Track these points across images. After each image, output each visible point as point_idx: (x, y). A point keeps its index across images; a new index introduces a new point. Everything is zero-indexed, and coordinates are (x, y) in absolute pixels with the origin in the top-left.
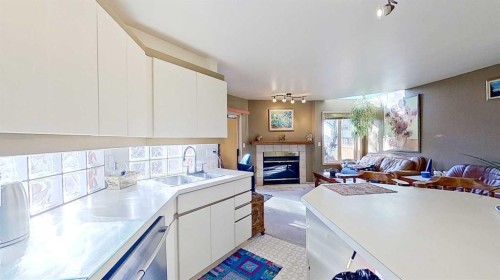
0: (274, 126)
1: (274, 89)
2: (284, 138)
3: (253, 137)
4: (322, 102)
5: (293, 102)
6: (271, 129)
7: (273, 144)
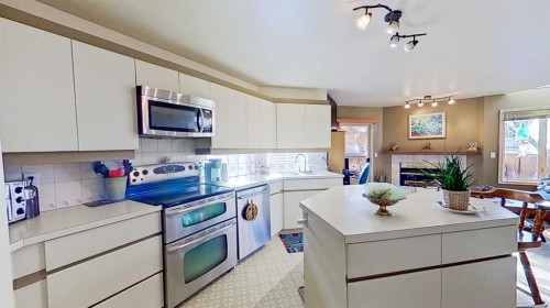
0: (414, 134)
1: (407, 93)
2: (428, 147)
3: (388, 146)
4: (500, 96)
5: (435, 105)
6: (411, 137)
7: (414, 153)
